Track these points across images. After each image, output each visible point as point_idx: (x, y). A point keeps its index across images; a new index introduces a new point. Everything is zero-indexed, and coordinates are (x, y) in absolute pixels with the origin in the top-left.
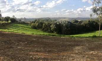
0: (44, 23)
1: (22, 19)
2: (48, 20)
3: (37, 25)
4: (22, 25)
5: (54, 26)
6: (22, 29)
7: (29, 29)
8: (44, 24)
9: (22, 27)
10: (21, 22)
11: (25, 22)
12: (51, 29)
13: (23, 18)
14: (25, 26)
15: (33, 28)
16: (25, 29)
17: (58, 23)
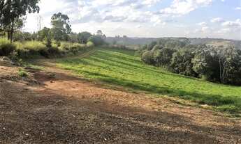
0: (176, 51)
1: (118, 38)
3: (157, 54)
4: (119, 54)
5: (203, 60)
6: (119, 64)
7: (136, 64)
8: (174, 55)
9: (118, 57)
10: (115, 46)
11: (127, 47)
12: (194, 68)
13: (121, 36)
14: (125, 56)
15: (146, 63)
16: (127, 64)
17: (212, 54)
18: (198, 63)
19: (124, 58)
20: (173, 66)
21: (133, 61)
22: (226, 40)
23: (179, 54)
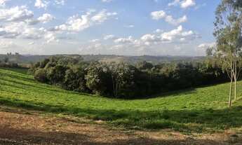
0: (69, 68)
1: (10, 55)
2: (76, 60)
3: (50, 72)
4: (11, 72)
5: (96, 76)
6: (12, 83)
7: (28, 83)
8: (67, 72)
9: (10, 76)
10: (7, 64)
11: (19, 64)
12: (88, 84)
13: (13, 53)
14: (18, 74)
15: (39, 81)
16: (19, 83)
17: (105, 70)
18: (91, 79)
19: (16, 77)
20: (67, 83)
21: (25, 79)
22: (119, 56)
23: (72, 71)
